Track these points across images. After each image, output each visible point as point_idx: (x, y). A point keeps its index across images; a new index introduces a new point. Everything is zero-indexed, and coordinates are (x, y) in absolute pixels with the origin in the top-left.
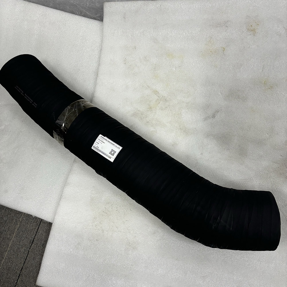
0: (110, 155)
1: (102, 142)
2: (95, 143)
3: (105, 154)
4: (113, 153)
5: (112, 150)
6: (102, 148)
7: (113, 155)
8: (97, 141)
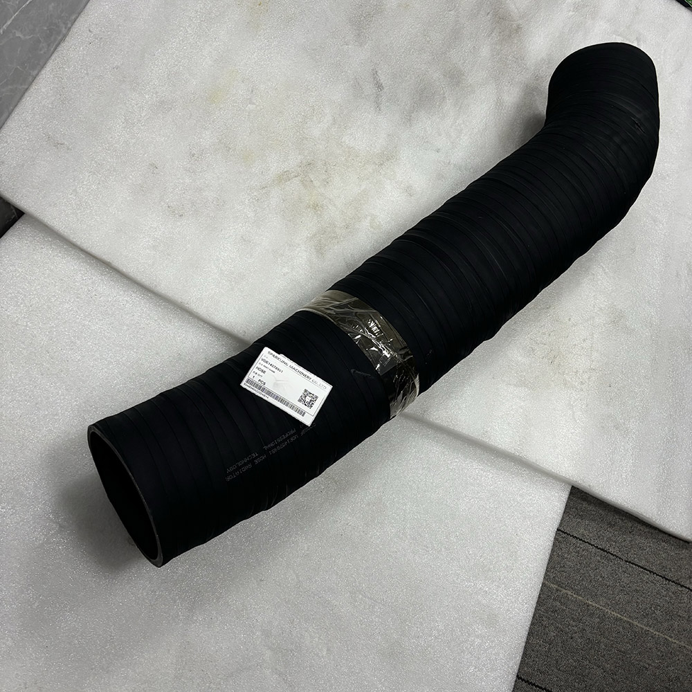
0: (301, 406)
1: (274, 369)
2: (253, 369)
3: (287, 404)
4: (308, 399)
5: (306, 391)
6: (276, 385)
7: (310, 405)
8: (260, 366)
